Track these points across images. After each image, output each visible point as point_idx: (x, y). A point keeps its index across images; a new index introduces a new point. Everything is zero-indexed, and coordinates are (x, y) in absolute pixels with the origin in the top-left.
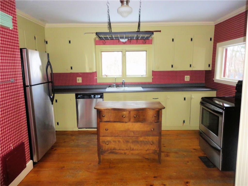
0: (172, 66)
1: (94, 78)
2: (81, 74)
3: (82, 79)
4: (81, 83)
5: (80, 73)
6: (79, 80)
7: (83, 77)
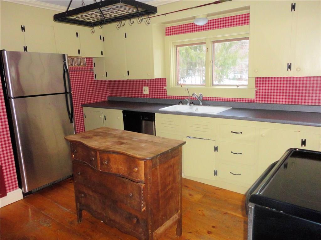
0: (289, 67)
1: (163, 88)
2: (148, 82)
3: (149, 89)
4: (148, 95)
5: (146, 80)
6: (146, 90)
7: (150, 86)
